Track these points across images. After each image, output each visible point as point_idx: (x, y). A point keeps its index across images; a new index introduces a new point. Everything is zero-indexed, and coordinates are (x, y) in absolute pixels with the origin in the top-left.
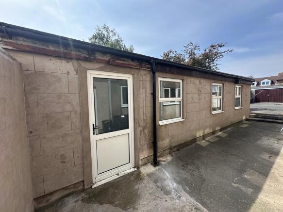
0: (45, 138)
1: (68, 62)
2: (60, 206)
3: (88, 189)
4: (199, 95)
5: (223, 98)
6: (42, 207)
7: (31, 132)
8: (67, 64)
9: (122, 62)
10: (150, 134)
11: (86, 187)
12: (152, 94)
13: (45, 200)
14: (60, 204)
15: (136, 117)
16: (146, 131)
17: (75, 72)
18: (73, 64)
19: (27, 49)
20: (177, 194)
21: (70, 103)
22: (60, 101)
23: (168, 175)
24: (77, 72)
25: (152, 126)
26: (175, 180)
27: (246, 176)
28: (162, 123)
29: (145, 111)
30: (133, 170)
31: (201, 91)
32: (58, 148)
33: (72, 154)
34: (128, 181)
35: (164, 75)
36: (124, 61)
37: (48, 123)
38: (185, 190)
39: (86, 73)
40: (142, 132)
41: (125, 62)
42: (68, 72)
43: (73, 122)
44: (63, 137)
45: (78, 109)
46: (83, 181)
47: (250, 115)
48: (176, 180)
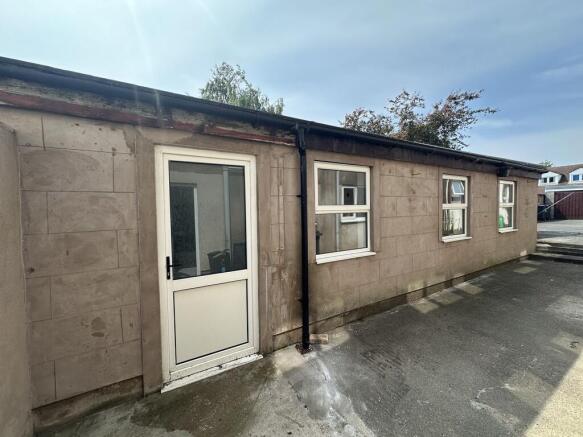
0: (60, 282)
1: (113, 130)
2: (88, 426)
3: (151, 394)
4: (410, 200)
5: (469, 208)
6: (51, 427)
7: (32, 270)
8: (111, 133)
9: (231, 129)
10: (295, 283)
11: (147, 390)
12: (298, 196)
13: (58, 413)
14: (87, 422)
15: (262, 244)
16: (285, 276)
17: (129, 150)
18: (124, 133)
19: (29, 103)
20: (338, 418)
21: (116, 212)
22: (95, 207)
23: (327, 373)
24: (133, 150)
25: (300, 265)
26: (340, 385)
27: (507, 386)
28: (321, 259)
29: (282, 231)
30: (254, 358)
31: (414, 193)
32: (88, 304)
33: (118, 317)
34: (239, 382)
35: (328, 156)
36: (235, 126)
37: (68, 253)
38: (358, 410)
39: (152, 152)
40: (276, 277)
41: (237, 130)
42: (114, 149)
43: (122, 253)
44: (98, 282)
45: (134, 225)
46: (141, 377)
47: (538, 247)
48: (343, 386)
